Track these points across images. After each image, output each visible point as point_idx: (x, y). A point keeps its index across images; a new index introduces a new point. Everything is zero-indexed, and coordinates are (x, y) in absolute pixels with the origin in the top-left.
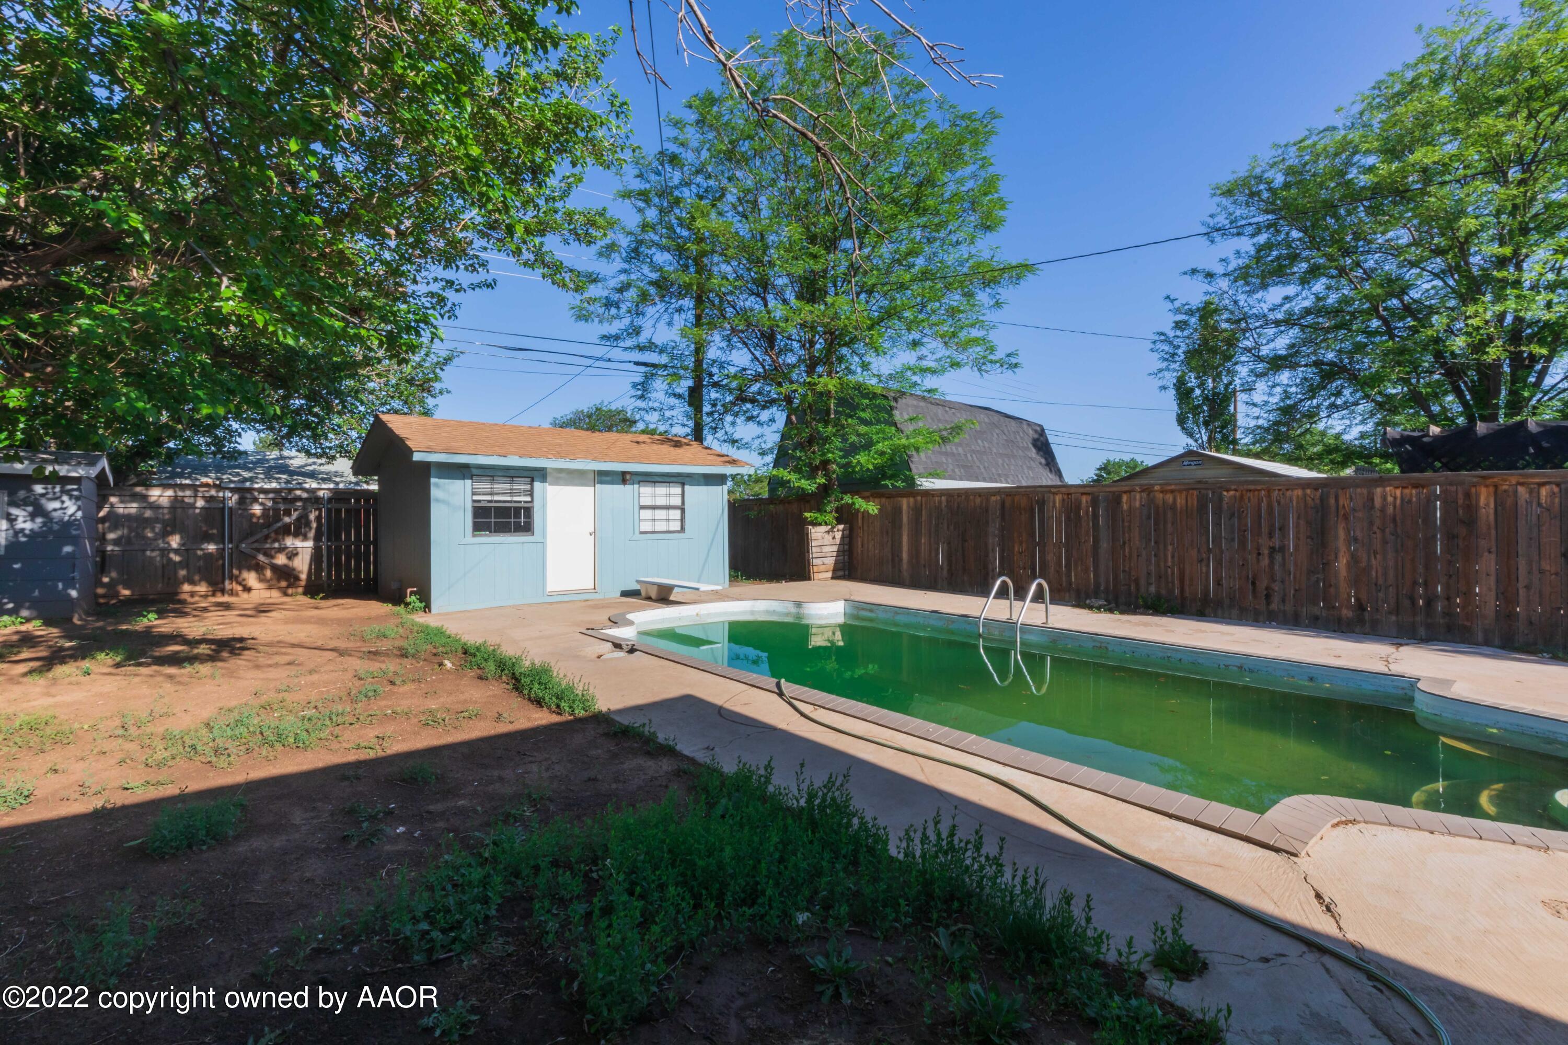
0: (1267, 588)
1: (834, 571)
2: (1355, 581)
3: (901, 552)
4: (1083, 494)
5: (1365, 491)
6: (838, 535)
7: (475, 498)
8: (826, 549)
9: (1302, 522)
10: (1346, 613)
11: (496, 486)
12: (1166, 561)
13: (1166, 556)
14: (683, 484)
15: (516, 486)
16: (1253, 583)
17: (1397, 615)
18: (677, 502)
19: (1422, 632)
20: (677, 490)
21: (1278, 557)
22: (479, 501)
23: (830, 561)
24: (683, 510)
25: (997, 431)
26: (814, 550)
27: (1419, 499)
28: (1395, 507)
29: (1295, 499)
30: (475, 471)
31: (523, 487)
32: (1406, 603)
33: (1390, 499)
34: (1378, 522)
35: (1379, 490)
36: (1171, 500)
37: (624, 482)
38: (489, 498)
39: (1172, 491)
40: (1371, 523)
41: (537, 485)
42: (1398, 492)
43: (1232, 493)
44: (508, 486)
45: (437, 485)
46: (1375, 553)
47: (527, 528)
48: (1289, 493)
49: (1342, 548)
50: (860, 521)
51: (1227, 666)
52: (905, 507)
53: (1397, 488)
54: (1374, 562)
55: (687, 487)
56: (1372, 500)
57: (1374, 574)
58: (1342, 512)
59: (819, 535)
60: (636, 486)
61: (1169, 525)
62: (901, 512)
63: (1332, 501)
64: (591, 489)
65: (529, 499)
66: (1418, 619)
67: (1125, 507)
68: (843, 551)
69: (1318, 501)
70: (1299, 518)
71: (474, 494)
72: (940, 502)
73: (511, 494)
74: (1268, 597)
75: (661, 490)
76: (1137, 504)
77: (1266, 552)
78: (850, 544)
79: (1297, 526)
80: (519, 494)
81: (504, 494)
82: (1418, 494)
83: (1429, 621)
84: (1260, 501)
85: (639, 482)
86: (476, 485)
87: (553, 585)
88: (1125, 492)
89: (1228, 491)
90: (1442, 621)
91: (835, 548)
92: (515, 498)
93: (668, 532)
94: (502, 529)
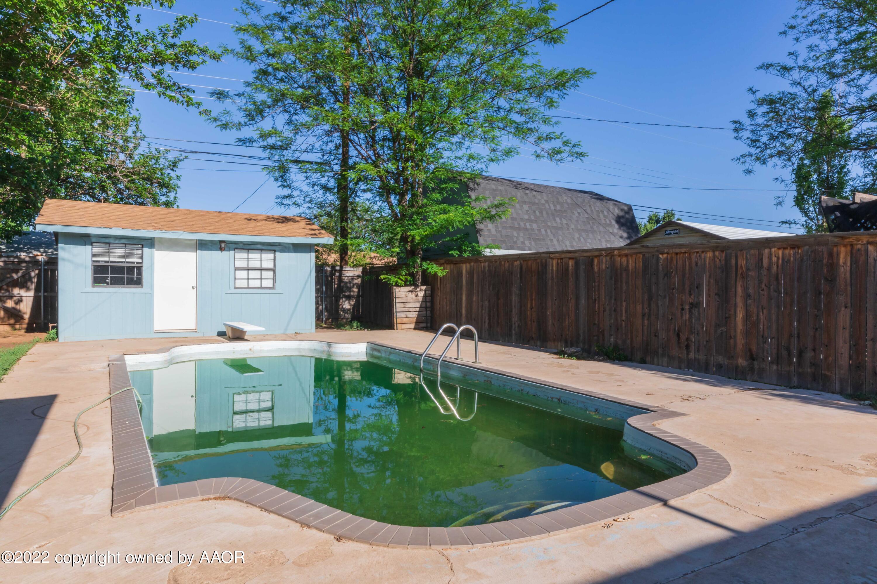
0: (688, 339)
1: (417, 323)
2: (747, 333)
3: (461, 308)
4: (570, 258)
5: (756, 252)
6: (421, 294)
7: (94, 259)
8: (408, 305)
9: (712, 281)
10: (742, 362)
11: (113, 250)
12: (621, 316)
13: (621, 311)
14: (275, 251)
15: (128, 251)
16: (678, 335)
17: (778, 364)
18: (271, 265)
19: (795, 380)
20: (271, 256)
21: (695, 312)
22: (98, 261)
23: (413, 315)
24: (274, 271)
25: (579, 210)
26: (398, 305)
27: (795, 259)
28: (778, 266)
29: (707, 260)
30: (94, 240)
31: (135, 251)
32: (784, 353)
33: (774, 259)
34: (765, 280)
35: (767, 251)
36: (625, 264)
37: (221, 249)
38: (106, 259)
39: (626, 255)
40: (760, 282)
41: (146, 250)
42: (780, 252)
43: (665, 255)
44: (123, 251)
45: (63, 249)
46: (763, 308)
47: (138, 282)
48: (703, 255)
49: (740, 304)
50: (439, 283)
51: (552, 398)
52: (464, 271)
53: (779, 249)
54: (762, 317)
55: (277, 254)
56: (761, 260)
57: (761, 327)
58: (740, 272)
59: (402, 294)
60: (232, 252)
61: (624, 284)
62: (462, 276)
63: (733, 262)
64: (193, 255)
65: (140, 261)
66: (792, 368)
67: (596, 269)
68: (426, 307)
69: (723, 262)
70: (710, 277)
71: (93, 256)
72: (484, 267)
73: (125, 257)
74: (688, 347)
75: (255, 255)
76: (604, 266)
77: (687, 307)
78: (432, 302)
79: (708, 285)
80: (132, 257)
81: (119, 257)
82: (794, 254)
83: (800, 370)
84: (684, 261)
85: (235, 249)
86: (95, 250)
87: (158, 325)
88: (596, 256)
89: (662, 254)
90: (809, 370)
91: (418, 305)
92: (128, 260)
93: (261, 288)
94: (116, 282)
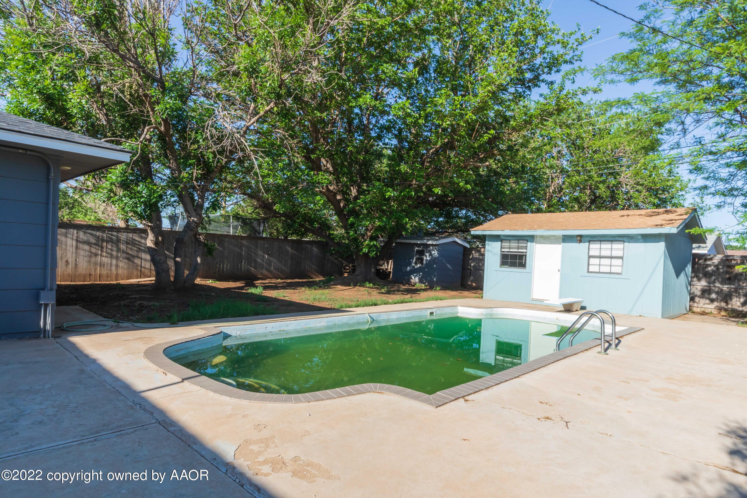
7: (503, 250)
11: (511, 244)
14: (624, 242)
15: (520, 245)
18: (619, 254)
20: (619, 246)
24: (622, 258)
30: (502, 238)
31: (523, 245)
37: (580, 241)
38: (508, 250)
41: (529, 244)
44: (517, 245)
45: (488, 244)
47: (523, 265)
55: (627, 244)
60: (587, 244)
65: (525, 251)
71: (501, 248)
73: (518, 248)
75: (606, 246)
80: (521, 249)
81: (515, 248)
85: (589, 241)
86: (503, 244)
87: (535, 296)
92: (520, 251)
93: (610, 273)
94: (513, 265)
